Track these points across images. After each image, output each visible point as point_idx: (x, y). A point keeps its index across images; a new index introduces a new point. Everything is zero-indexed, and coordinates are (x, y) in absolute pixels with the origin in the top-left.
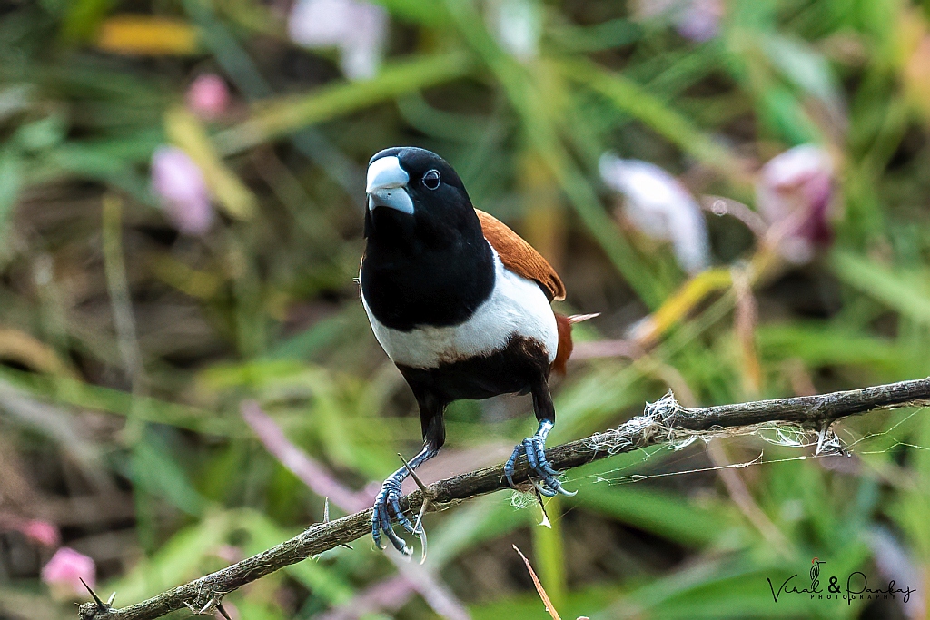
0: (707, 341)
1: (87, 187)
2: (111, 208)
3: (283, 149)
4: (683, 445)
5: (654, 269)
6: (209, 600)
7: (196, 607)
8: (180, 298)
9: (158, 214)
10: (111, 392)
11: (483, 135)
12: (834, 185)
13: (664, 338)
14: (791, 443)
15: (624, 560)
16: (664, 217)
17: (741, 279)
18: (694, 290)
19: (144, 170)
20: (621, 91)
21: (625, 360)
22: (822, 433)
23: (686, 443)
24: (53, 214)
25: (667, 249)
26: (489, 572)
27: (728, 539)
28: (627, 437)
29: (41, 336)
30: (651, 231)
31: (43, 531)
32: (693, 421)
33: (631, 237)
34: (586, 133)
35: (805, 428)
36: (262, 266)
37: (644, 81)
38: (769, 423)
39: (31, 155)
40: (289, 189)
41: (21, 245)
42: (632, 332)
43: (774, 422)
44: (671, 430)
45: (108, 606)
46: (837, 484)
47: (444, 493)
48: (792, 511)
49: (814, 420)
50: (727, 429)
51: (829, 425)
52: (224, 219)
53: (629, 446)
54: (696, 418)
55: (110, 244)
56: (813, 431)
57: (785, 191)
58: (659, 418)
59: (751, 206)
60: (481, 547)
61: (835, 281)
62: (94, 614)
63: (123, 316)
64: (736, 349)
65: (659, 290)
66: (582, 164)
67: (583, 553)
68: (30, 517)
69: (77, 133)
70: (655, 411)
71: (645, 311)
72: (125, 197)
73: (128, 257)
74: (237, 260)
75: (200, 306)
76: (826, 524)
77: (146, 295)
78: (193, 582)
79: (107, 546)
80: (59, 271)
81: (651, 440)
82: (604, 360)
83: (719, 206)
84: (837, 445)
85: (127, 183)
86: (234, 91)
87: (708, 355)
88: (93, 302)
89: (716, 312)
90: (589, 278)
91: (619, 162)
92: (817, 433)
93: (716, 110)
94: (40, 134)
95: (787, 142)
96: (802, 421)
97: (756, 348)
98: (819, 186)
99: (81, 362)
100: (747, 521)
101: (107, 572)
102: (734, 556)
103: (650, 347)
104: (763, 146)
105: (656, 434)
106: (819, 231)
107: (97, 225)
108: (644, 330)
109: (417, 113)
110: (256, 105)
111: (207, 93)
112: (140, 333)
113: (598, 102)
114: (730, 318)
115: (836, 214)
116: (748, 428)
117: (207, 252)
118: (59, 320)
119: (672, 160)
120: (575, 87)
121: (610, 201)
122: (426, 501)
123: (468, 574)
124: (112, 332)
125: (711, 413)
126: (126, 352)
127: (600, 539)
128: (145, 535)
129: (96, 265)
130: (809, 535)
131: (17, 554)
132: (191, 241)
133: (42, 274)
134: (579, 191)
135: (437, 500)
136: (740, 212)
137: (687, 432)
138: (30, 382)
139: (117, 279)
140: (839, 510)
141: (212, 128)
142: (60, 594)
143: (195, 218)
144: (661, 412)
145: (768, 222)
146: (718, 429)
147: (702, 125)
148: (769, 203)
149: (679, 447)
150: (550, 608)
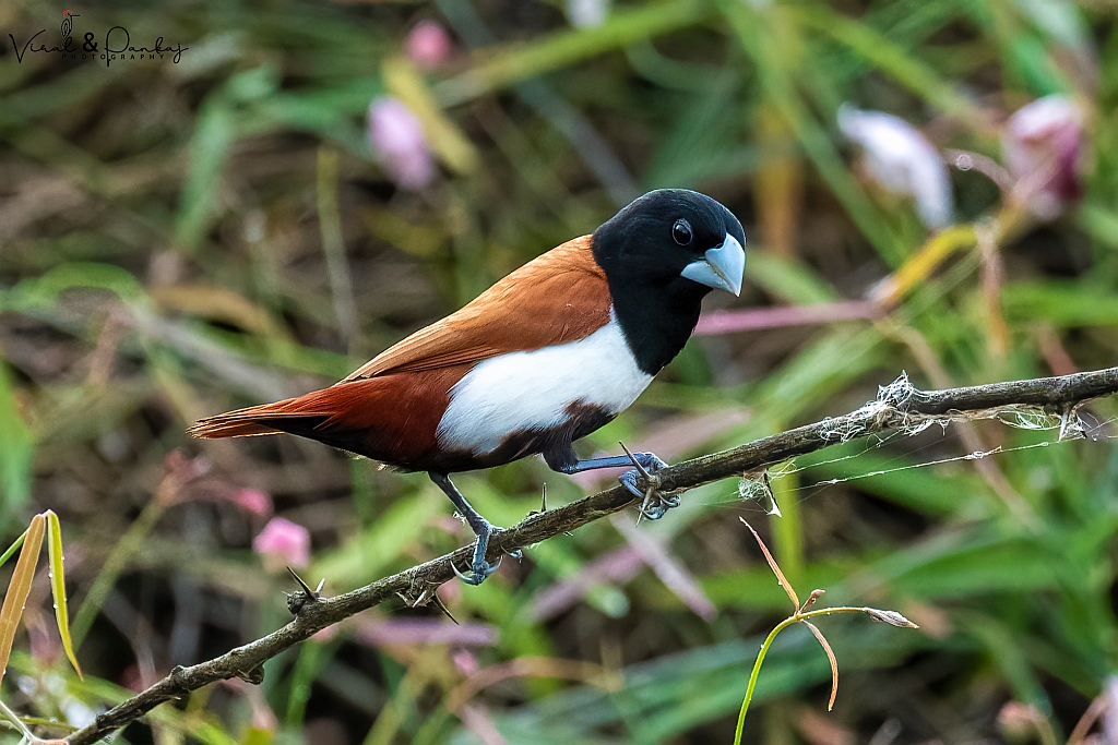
0: (951, 301)
1: (300, 140)
2: (326, 162)
3: (506, 100)
4: (919, 430)
5: (896, 226)
6: (423, 591)
7: (409, 598)
8: (400, 257)
9: (375, 168)
10: (326, 354)
11: (716, 85)
12: (1083, 137)
13: (906, 299)
14: (1032, 426)
15: (864, 530)
16: (905, 170)
17: (986, 236)
18: (938, 248)
19: (361, 122)
20: (859, 38)
21: (865, 323)
22: (1065, 416)
23: (921, 428)
24: (265, 168)
25: (909, 204)
26: (721, 543)
27: (973, 509)
28: (859, 423)
29: (253, 296)
30: (892, 185)
31: (255, 500)
32: (929, 405)
33: (870, 190)
34: (824, 84)
35: (1047, 412)
36: (485, 222)
37: (886, 29)
38: (1008, 406)
39: (242, 107)
40: (513, 141)
41: (231, 200)
42: (872, 292)
43: (1014, 406)
44: (906, 415)
45: (317, 595)
46: (1087, 450)
47: (668, 481)
48: (1039, 480)
49: (1056, 403)
50: (965, 413)
51: (1071, 407)
52: (444, 173)
53: (862, 432)
54: (933, 401)
55: (325, 200)
56: (1055, 415)
57: (1034, 143)
58: (894, 403)
59: (997, 159)
60: (715, 517)
61: (1085, 238)
62: (303, 603)
63: (338, 274)
64: (981, 309)
65: (900, 247)
66: (819, 115)
67: (821, 523)
68: (242, 485)
69: (291, 83)
70: (889, 395)
71: (886, 270)
72: (341, 150)
73: (344, 214)
74: (457, 216)
75: (420, 264)
76: (1076, 493)
77: (363, 253)
78: (406, 572)
79: (323, 516)
80: (272, 227)
81: (885, 425)
82: (844, 323)
83: (964, 160)
84: (1080, 429)
85: (343, 135)
86: (455, 39)
87: (953, 316)
88: (307, 260)
89: (961, 271)
90: (827, 235)
91: (859, 112)
92: (1059, 417)
93: (961, 58)
94: (252, 84)
95: (1034, 92)
96: (1043, 404)
97: (1002, 308)
98: (1068, 138)
99: (294, 323)
100: (991, 490)
101: (322, 543)
102: (979, 527)
103: (891, 309)
104: (1009, 96)
105: (889, 419)
106: (1069, 186)
107: (310, 179)
108: (885, 291)
109: (647, 63)
110: (477, 53)
111: (427, 42)
112: (357, 292)
113: (837, 50)
114: (975, 278)
115: (1087, 167)
116: (986, 411)
117: (426, 208)
118: (272, 279)
119: (914, 111)
120: (811, 34)
121: (849, 153)
122: (650, 491)
123: (700, 545)
124: (327, 291)
125: (947, 397)
126: (342, 313)
127: (839, 509)
128: (362, 505)
129: (311, 221)
130: (1058, 505)
131: (227, 525)
132: (410, 195)
133: (254, 231)
134: (816, 143)
135: (661, 489)
136: (986, 166)
137: (923, 416)
138: (241, 344)
139: (332, 235)
140: (1090, 477)
141: (433, 78)
142: (273, 565)
143: (413, 171)
144: (895, 397)
145: (1015, 178)
146: (955, 413)
147: (946, 76)
148: (1016, 157)
149: (914, 432)
150: (782, 581)
